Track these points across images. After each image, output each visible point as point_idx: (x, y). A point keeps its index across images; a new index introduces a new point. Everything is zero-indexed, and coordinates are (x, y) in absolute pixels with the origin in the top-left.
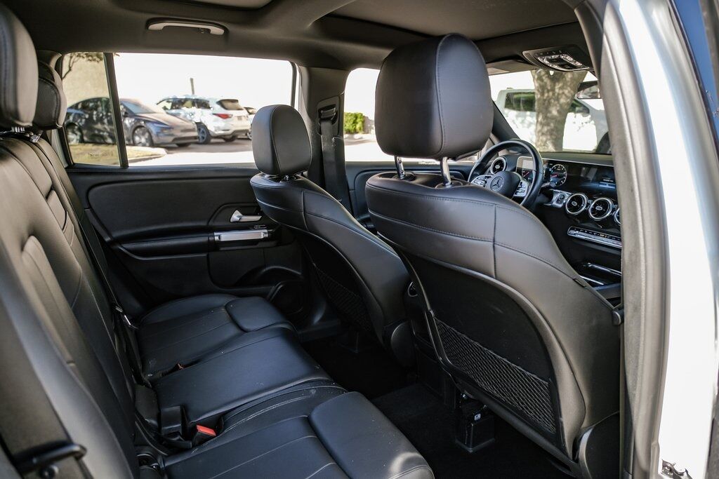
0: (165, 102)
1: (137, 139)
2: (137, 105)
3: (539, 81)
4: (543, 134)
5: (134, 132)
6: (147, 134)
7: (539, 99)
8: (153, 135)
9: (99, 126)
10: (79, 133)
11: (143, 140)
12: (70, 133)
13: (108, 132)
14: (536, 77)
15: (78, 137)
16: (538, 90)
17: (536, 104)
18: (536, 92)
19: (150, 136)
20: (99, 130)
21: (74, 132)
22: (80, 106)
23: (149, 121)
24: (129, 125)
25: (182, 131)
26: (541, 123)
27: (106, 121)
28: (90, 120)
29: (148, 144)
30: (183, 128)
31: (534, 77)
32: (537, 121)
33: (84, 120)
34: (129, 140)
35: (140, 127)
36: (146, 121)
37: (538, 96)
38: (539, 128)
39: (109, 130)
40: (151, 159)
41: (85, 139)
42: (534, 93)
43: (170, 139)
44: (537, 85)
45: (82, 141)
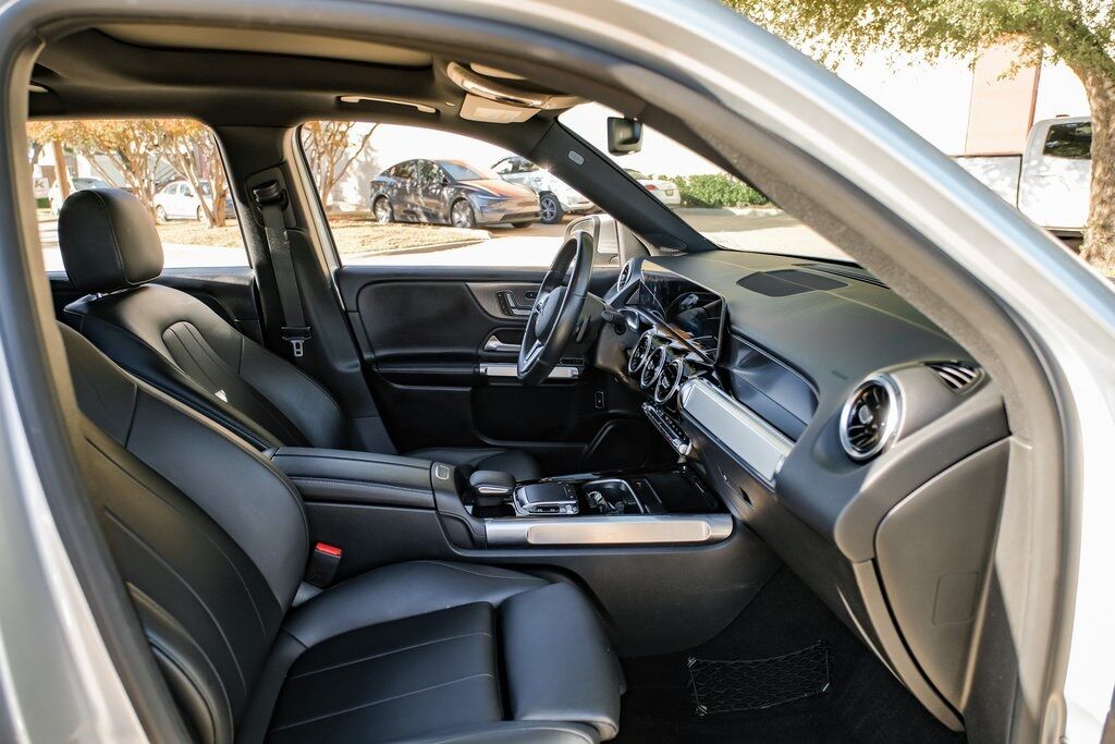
0: (506, 162)
1: (456, 216)
2: (462, 167)
3: (1100, 100)
4: (1103, 202)
5: (453, 206)
6: (469, 209)
7: (1098, 136)
8: (476, 211)
9: (412, 199)
10: (389, 209)
11: (464, 219)
12: (379, 209)
13: (422, 207)
14: (1094, 91)
15: (388, 215)
16: (1098, 118)
17: (1093, 144)
18: (1094, 121)
19: (473, 213)
20: (413, 205)
21: (383, 208)
22: (393, 172)
23: (472, 192)
24: (447, 197)
25: (520, 205)
26: (1099, 181)
27: (420, 192)
28: (402, 192)
29: (469, 225)
30: (521, 201)
31: (1089, 93)
32: (1093, 178)
33: (395, 191)
34: (446, 218)
35: (461, 199)
36: (469, 192)
37: (1096, 129)
38: (1097, 189)
39: (423, 205)
40: (466, 245)
41: (396, 218)
42: (1089, 124)
43: (498, 217)
44: (1095, 106)
45: (392, 220)
